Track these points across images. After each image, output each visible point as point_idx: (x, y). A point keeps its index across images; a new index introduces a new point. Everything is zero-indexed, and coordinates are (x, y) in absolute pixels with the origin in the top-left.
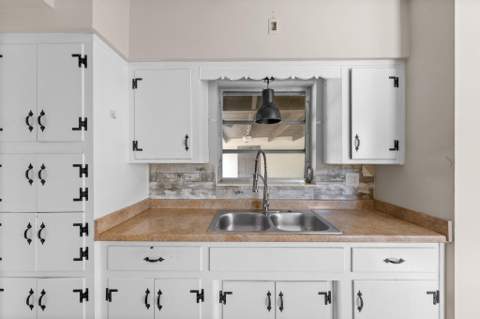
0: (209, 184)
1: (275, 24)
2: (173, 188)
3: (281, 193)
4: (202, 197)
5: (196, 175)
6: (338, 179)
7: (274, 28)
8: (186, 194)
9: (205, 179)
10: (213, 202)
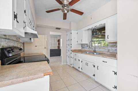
0: (88, 47)
1: (91, 18)
2: (84, 48)
3: (100, 50)
4: (87, 50)
5: (86, 46)
6: (115, 46)
7: (91, 19)
8: (85, 49)
9: (87, 46)
10: (88, 50)
